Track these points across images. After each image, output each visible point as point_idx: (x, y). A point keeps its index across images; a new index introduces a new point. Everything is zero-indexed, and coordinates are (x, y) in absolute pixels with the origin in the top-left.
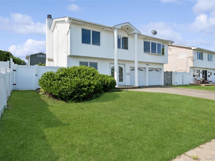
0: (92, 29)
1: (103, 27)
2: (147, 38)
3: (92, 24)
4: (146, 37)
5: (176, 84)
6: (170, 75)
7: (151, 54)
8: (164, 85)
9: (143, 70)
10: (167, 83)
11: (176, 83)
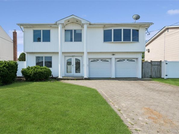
0: (42, 29)
1: (50, 26)
2: (106, 26)
3: (40, 25)
4: (104, 25)
5: (165, 77)
6: (157, 65)
7: (114, 43)
8: (142, 77)
9: (108, 61)
10: (151, 76)
11: (166, 75)
